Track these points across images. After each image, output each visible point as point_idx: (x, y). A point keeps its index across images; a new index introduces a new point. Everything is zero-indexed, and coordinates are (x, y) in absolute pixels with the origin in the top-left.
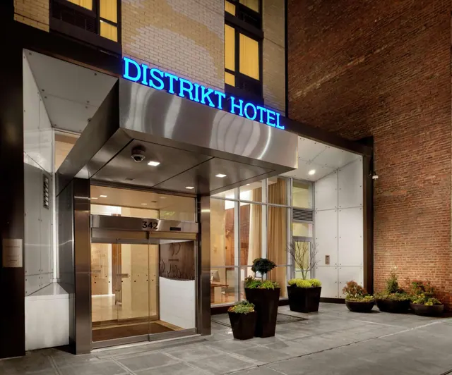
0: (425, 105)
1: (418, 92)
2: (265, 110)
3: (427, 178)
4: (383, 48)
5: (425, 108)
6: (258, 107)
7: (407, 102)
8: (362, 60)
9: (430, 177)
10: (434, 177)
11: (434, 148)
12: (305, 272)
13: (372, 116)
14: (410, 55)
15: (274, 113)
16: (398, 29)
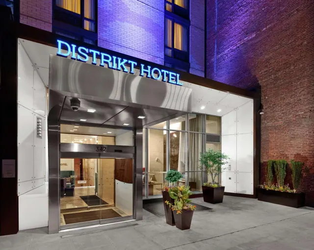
0: (297, 64)
1: (292, 56)
2: (168, 72)
3: (298, 114)
4: (268, 27)
5: (297, 66)
6: (163, 71)
7: (283, 63)
8: (254, 35)
9: (300, 113)
10: (303, 113)
11: (303, 93)
12: (214, 176)
13: (260, 72)
14: (286, 31)
15: (175, 74)
16: (278, 14)
